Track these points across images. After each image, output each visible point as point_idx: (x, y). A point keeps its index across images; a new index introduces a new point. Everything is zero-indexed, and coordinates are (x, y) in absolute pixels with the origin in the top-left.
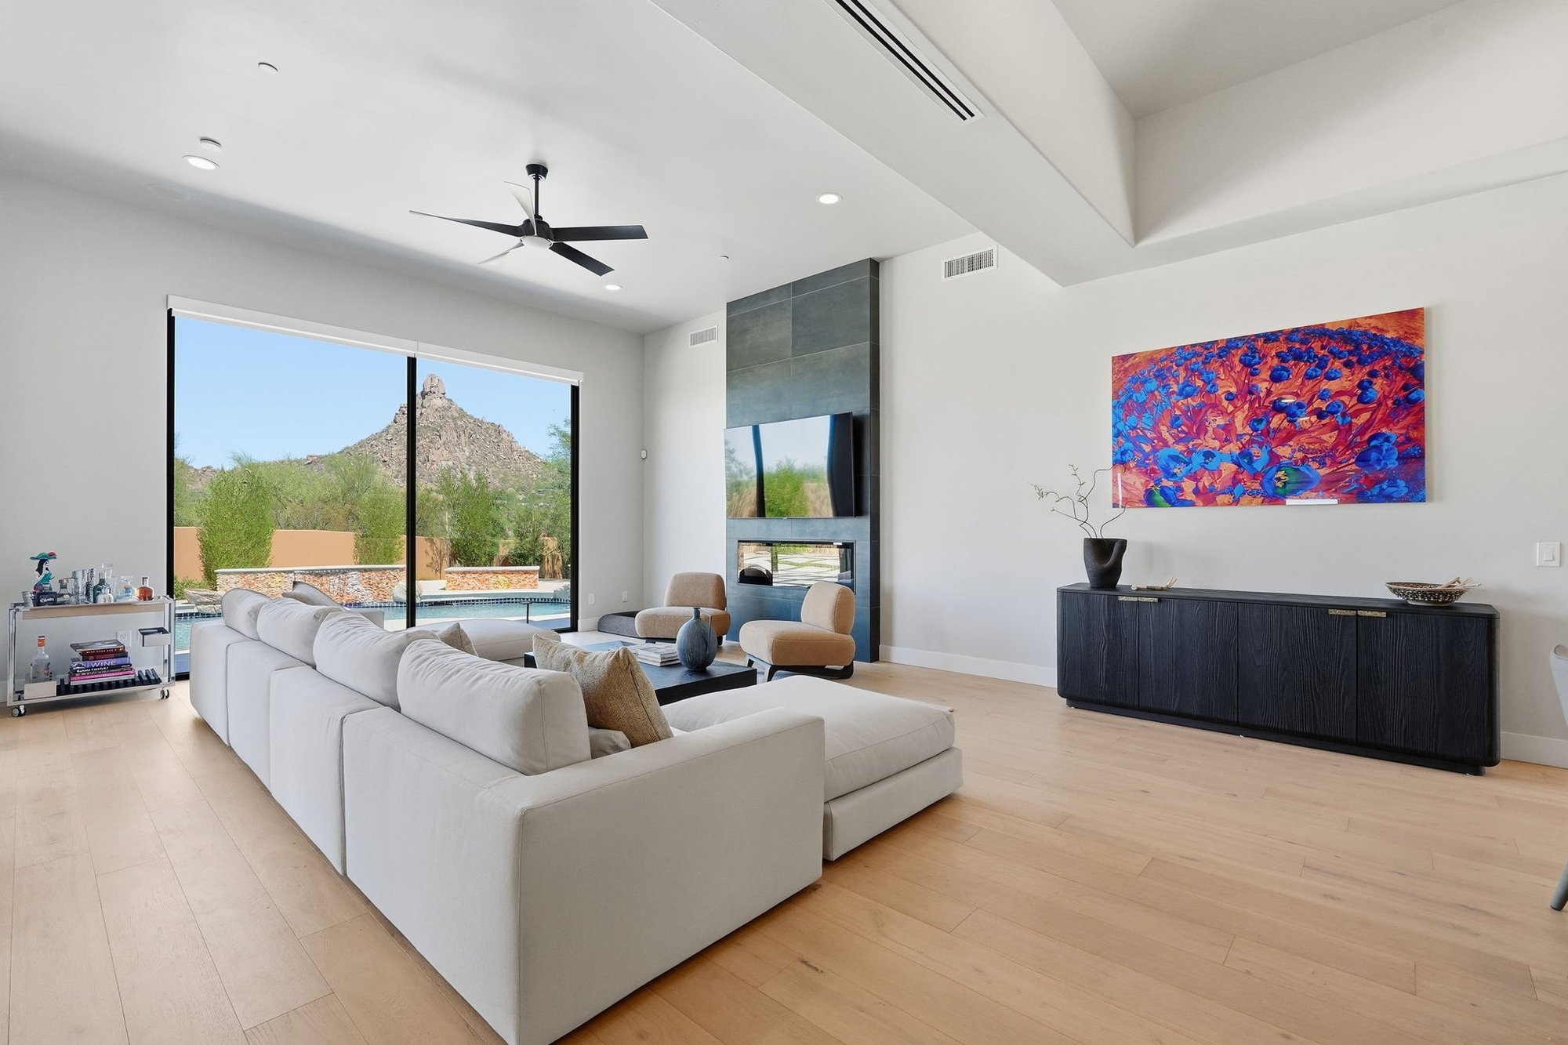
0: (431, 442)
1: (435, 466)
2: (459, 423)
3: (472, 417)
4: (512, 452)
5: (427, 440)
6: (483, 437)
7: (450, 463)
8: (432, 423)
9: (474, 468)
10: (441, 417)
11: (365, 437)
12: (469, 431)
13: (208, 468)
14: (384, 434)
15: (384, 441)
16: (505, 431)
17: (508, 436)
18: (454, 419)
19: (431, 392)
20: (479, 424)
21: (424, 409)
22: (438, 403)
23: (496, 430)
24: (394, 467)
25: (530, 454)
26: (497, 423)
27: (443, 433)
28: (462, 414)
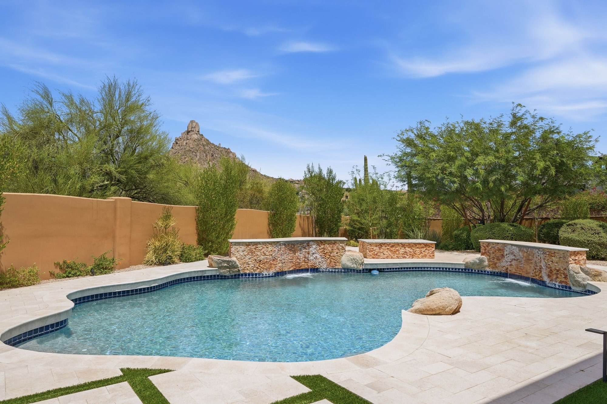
0: (192, 159)
2: (206, 148)
3: (213, 144)
5: (190, 158)
6: (219, 156)
8: (192, 148)
10: (197, 145)
12: (212, 152)
16: (231, 152)
17: (233, 155)
18: (204, 146)
19: (191, 130)
20: (217, 148)
21: (188, 141)
22: (195, 136)
23: (226, 152)
26: (227, 148)
27: (198, 154)
28: (208, 143)
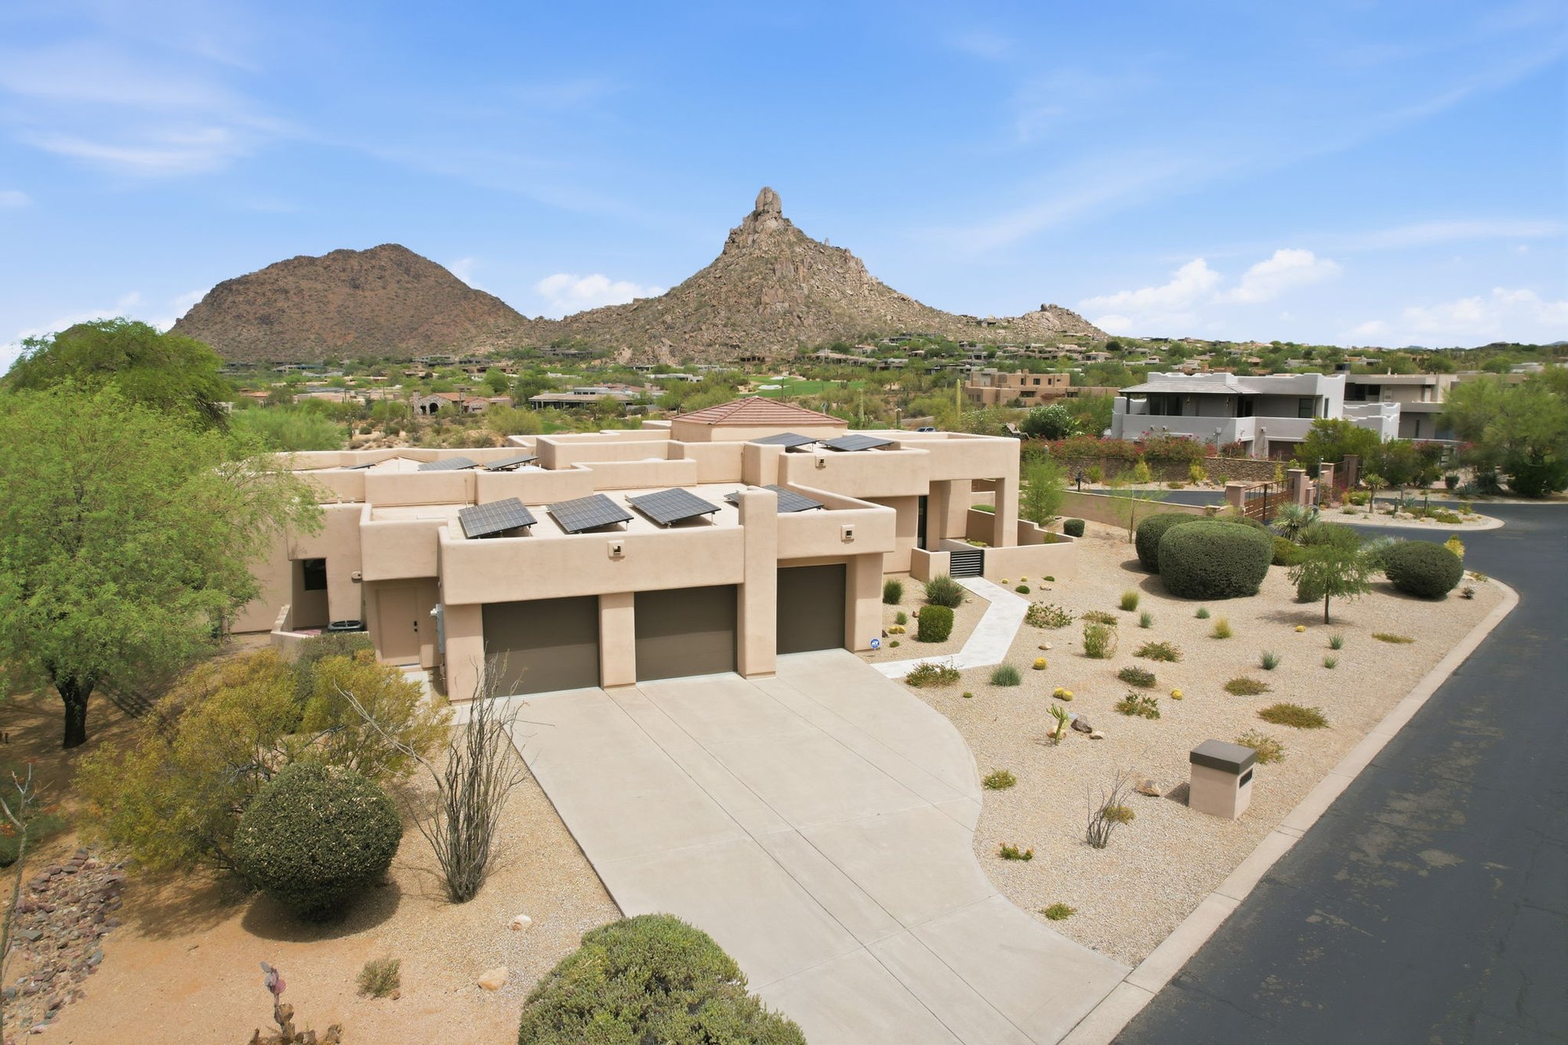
0: (764, 279)
1: (769, 310)
2: (797, 250)
3: (812, 241)
4: (861, 285)
5: (760, 277)
6: (826, 267)
7: (786, 305)
8: (766, 252)
9: (814, 310)
10: (777, 244)
11: (691, 274)
12: (809, 260)
13: (541, 318)
14: (713, 270)
15: (712, 279)
16: (853, 257)
17: (857, 264)
18: (791, 245)
19: (763, 211)
20: (821, 248)
21: (757, 235)
22: (773, 224)
23: (841, 257)
24: (723, 313)
25: (884, 287)
26: (843, 247)
27: (778, 266)
28: (801, 238)
